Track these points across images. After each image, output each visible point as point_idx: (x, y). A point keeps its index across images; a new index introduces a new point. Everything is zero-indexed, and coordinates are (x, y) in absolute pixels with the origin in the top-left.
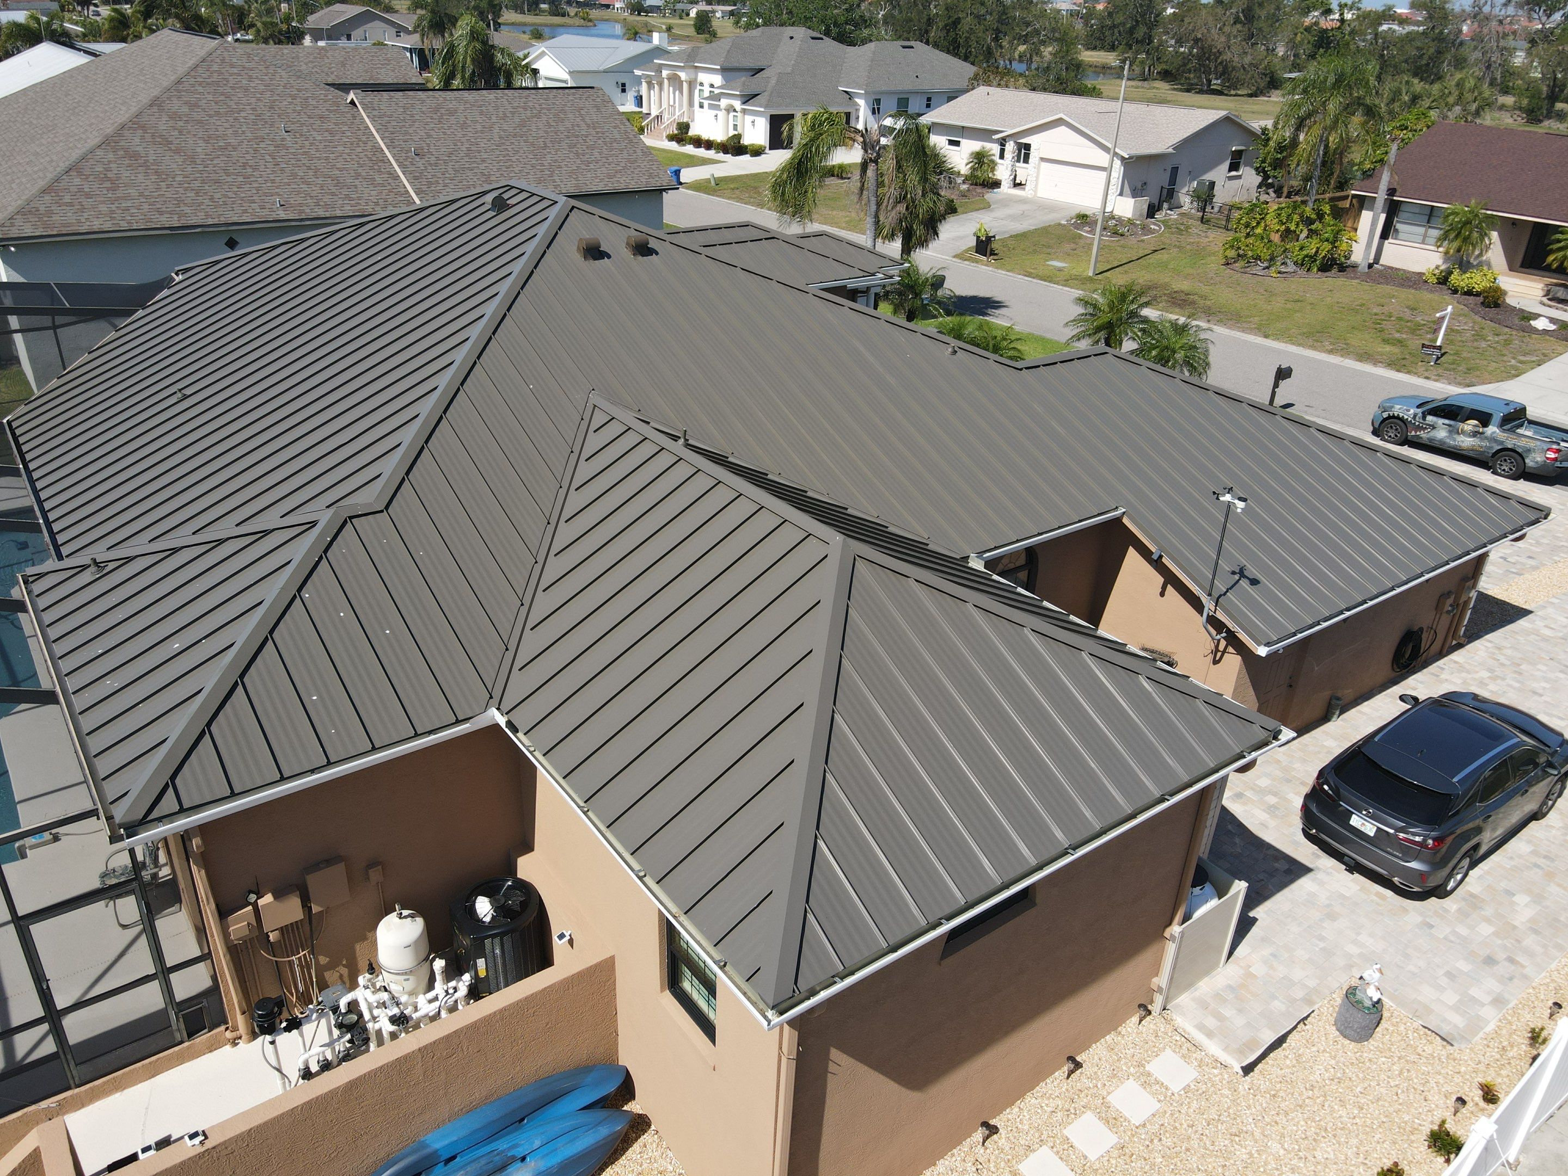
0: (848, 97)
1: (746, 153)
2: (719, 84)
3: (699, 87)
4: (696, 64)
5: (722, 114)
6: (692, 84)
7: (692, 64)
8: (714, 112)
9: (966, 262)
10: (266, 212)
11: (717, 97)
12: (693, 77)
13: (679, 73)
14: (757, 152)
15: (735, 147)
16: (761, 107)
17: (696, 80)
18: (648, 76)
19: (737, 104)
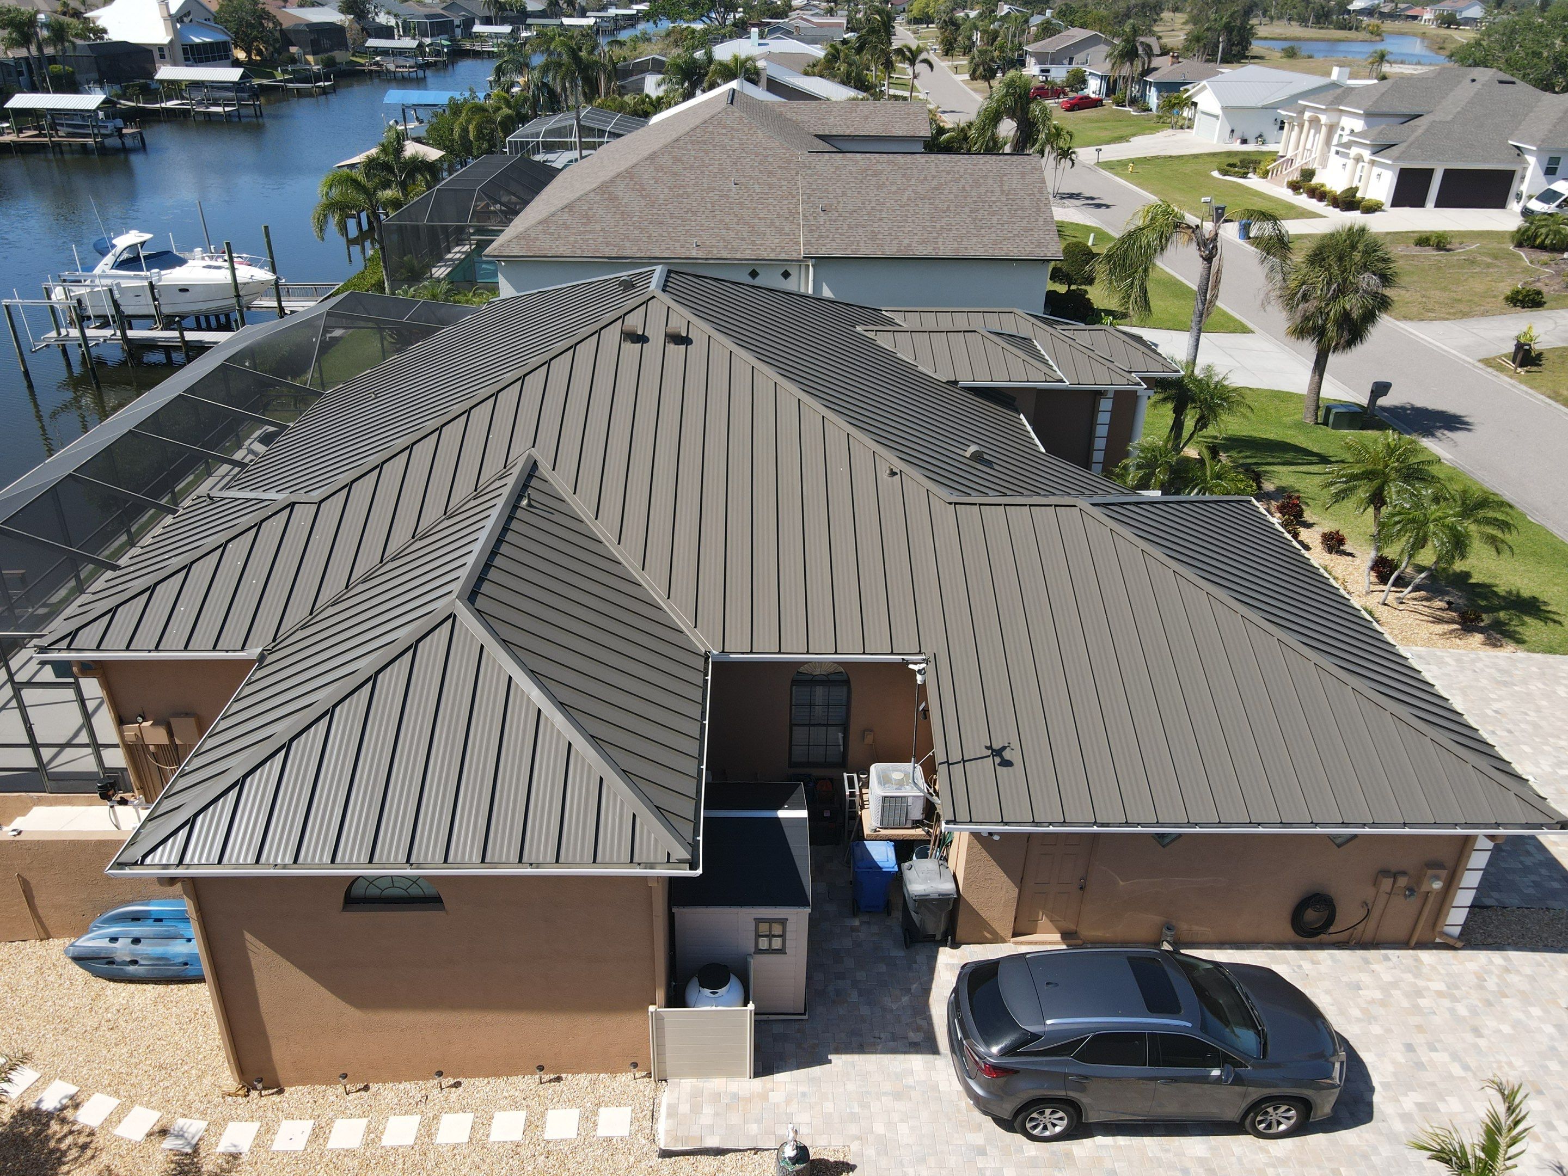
0: (1517, 152)
1: (1357, 209)
2: (1360, 130)
3: (1339, 132)
4: (1341, 108)
5: (1350, 163)
6: (1332, 128)
7: (1336, 107)
8: (1344, 160)
9: (1490, 370)
10: (683, 250)
11: (1348, 145)
12: (1334, 120)
13: (1320, 116)
14: (1372, 208)
15: (1348, 202)
16: (1389, 159)
17: (1338, 123)
18: (1291, 117)
19: (1366, 154)
